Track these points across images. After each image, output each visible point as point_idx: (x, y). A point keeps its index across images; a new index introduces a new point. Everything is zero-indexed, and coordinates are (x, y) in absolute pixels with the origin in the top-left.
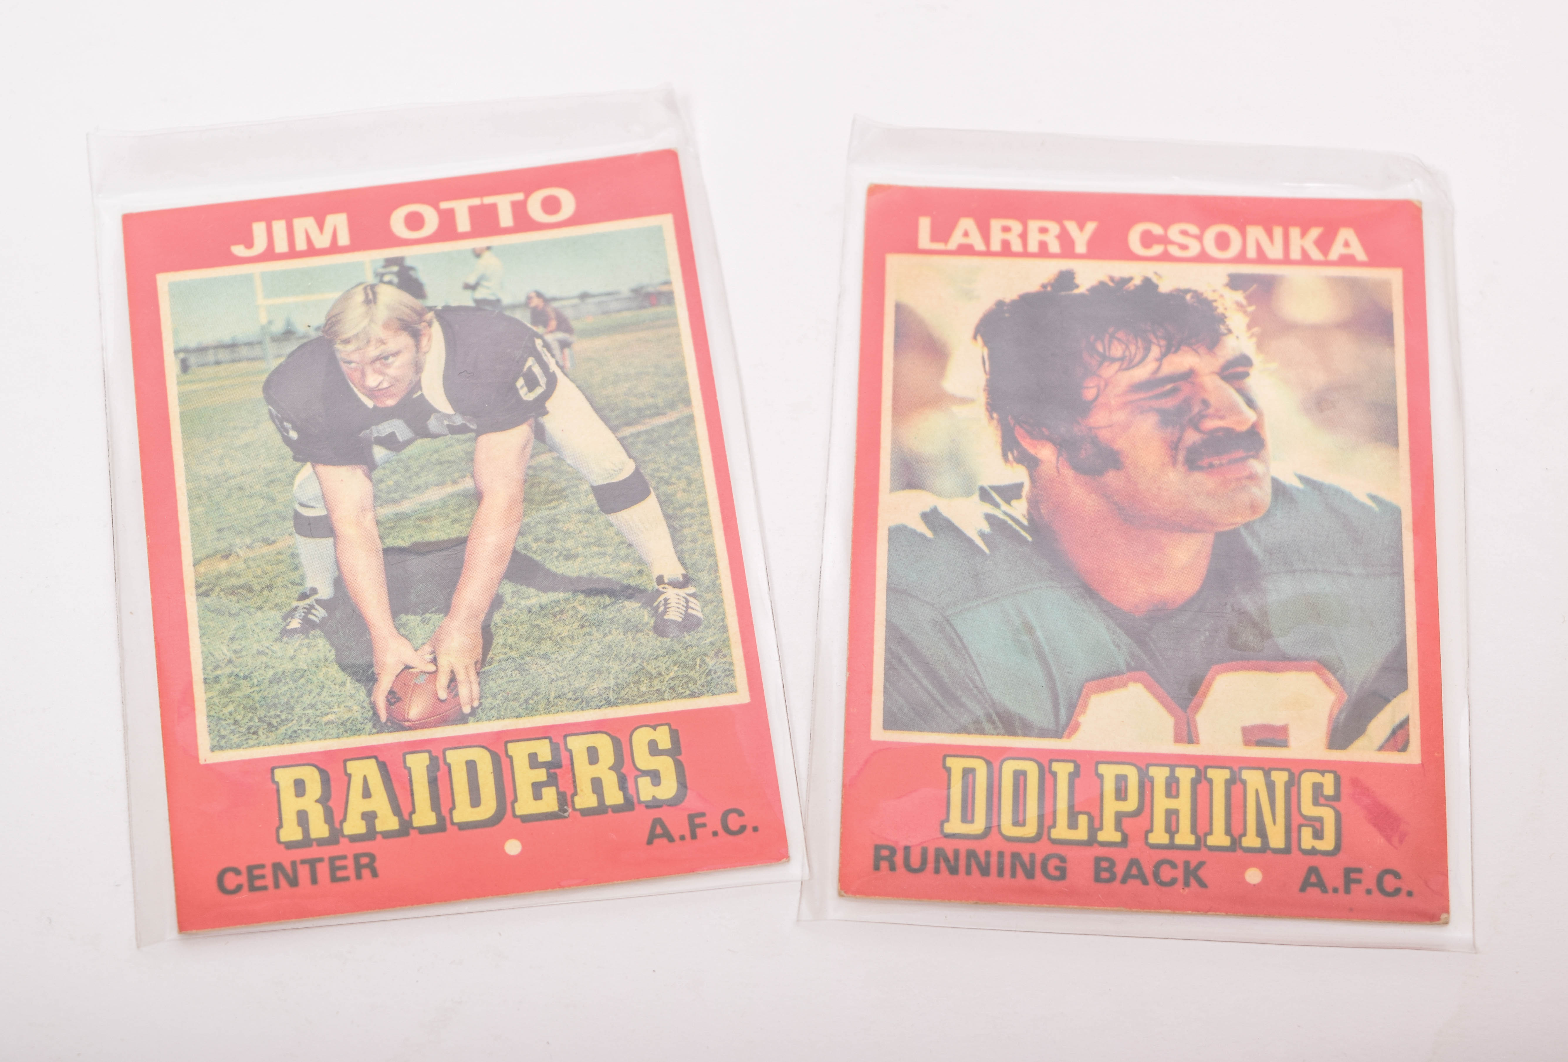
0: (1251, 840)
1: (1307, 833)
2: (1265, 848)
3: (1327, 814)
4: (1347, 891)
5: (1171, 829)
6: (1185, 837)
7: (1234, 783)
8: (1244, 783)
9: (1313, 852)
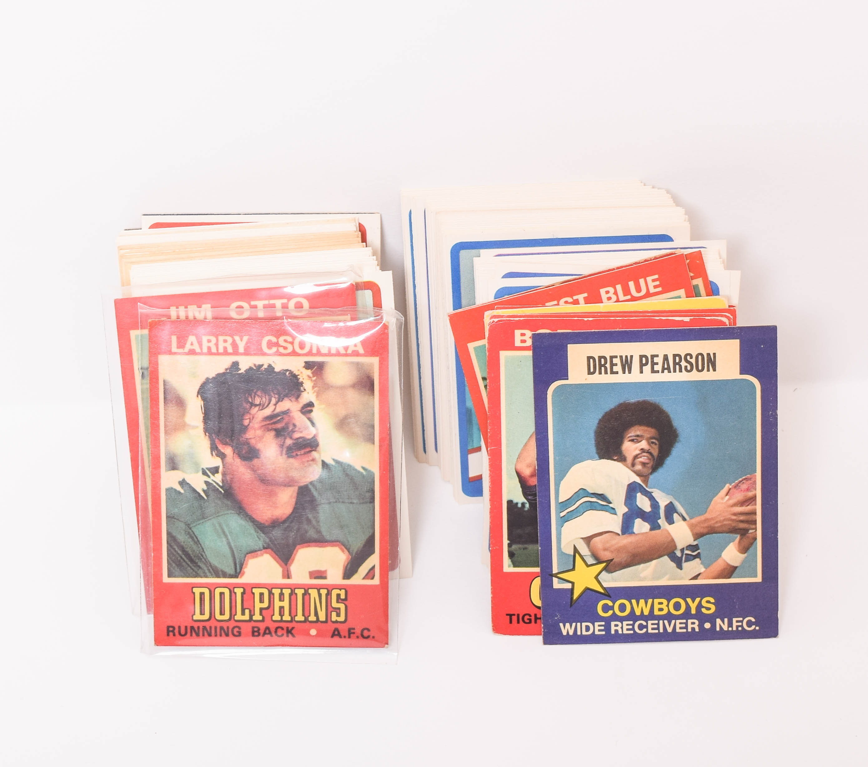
0: (312, 618)
1: (334, 614)
2: (318, 620)
3: (342, 606)
4: (349, 637)
5: (281, 614)
6: (287, 617)
7: (306, 594)
8: (310, 594)
9: (336, 622)
